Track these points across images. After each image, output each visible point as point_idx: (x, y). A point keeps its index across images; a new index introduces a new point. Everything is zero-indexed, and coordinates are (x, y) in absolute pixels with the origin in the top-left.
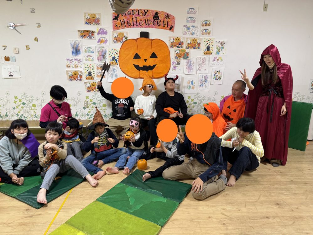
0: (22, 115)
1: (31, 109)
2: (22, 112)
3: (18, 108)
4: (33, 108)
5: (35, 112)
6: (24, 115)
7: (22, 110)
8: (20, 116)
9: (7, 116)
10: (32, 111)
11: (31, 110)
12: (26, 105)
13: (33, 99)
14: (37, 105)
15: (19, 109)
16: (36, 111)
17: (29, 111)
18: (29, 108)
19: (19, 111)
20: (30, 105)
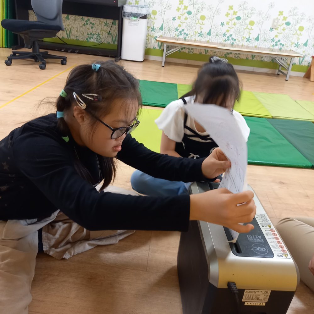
0: (183, 30)
1: (197, 22)
2: (183, 26)
3: (180, 19)
4: (200, 21)
5: (201, 28)
6: (186, 31)
7: (184, 22)
8: (179, 31)
9: (162, 30)
10: (198, 26)
11: (197, 24)
12: (192, 15)
13: (205, 8)
14: (206, 17)
15: (180, 21)
16: (203, 26)
17: (194, 26)
18: (194, 21)
19: (181, 23)
20: (197, 16)
